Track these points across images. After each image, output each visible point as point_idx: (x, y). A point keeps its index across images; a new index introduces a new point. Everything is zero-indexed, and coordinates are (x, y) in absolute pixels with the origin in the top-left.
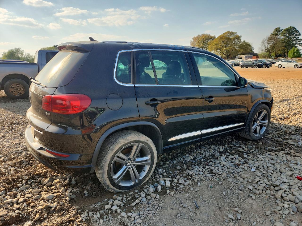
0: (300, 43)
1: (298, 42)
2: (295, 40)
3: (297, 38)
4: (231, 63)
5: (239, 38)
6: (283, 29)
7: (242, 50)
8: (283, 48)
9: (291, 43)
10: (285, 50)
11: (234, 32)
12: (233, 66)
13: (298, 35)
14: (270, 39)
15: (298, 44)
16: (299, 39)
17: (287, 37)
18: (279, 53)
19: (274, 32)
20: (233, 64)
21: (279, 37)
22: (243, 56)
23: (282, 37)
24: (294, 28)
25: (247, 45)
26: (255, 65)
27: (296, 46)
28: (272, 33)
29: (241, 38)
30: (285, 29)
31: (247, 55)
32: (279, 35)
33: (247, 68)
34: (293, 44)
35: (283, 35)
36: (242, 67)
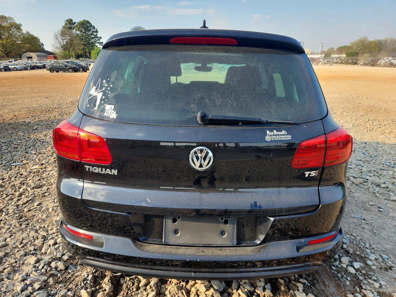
0: (100, 41)
1: (97, 40)
2: (93, 38)
3: (95, 36)
4: (25, 64)
5: (18, 27)
6: (77, 22)
7: (28, 45)
8: (82, 47)
9: (91, 41)
10: (85, 49)
11: (7, 16)
12: (29, 69)
13: (95, 32)
14: (63, 34)
15: (98, 43)
16: (98, 37)
17: (84, 32)
18: (79, 53)
19: (66, 24)
20: (28, 66)
21: (74, 31)
22: (33, 54)
23: (78, 32)
24: (88, 22)
25: (34, 38)
26: (69, 69)
27: (96, 45)
28: (64, 26)
29: (22, 28)
30: (79, 22)
31: (38, 54)
32: (73, 29)
33: (58, 72)
34: (93, 43)
35: (79, 30)
36: (50, 71)
